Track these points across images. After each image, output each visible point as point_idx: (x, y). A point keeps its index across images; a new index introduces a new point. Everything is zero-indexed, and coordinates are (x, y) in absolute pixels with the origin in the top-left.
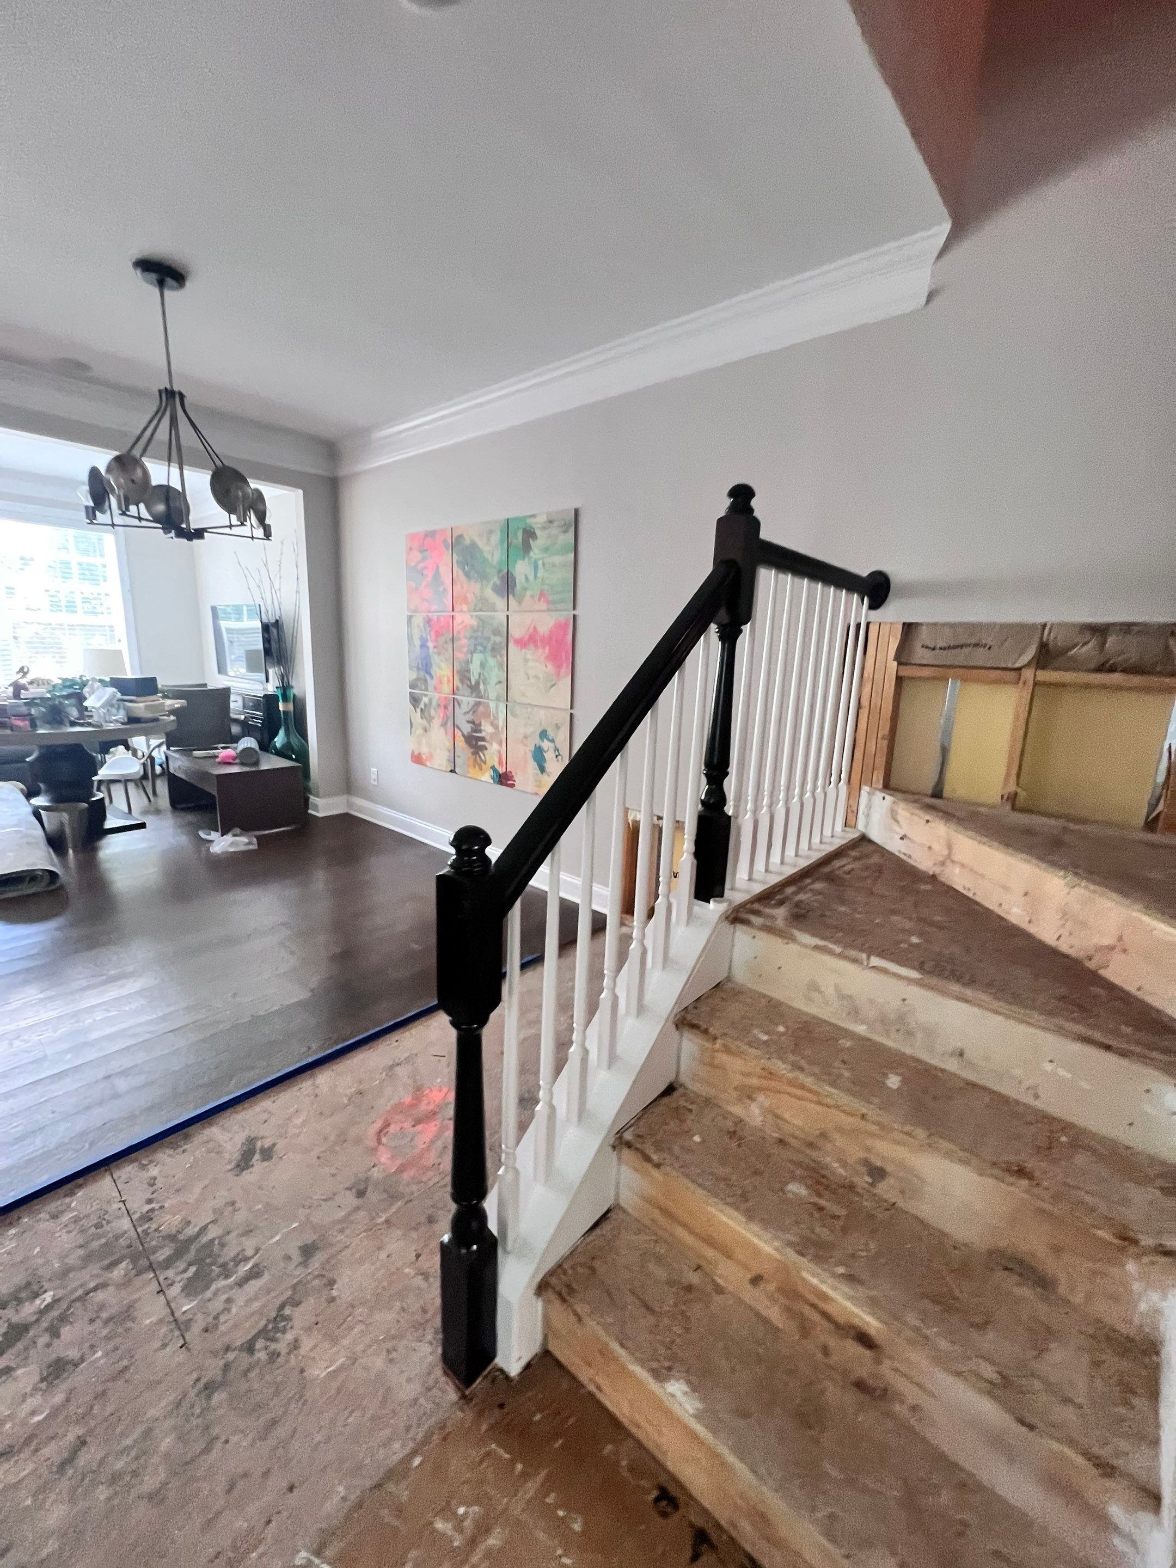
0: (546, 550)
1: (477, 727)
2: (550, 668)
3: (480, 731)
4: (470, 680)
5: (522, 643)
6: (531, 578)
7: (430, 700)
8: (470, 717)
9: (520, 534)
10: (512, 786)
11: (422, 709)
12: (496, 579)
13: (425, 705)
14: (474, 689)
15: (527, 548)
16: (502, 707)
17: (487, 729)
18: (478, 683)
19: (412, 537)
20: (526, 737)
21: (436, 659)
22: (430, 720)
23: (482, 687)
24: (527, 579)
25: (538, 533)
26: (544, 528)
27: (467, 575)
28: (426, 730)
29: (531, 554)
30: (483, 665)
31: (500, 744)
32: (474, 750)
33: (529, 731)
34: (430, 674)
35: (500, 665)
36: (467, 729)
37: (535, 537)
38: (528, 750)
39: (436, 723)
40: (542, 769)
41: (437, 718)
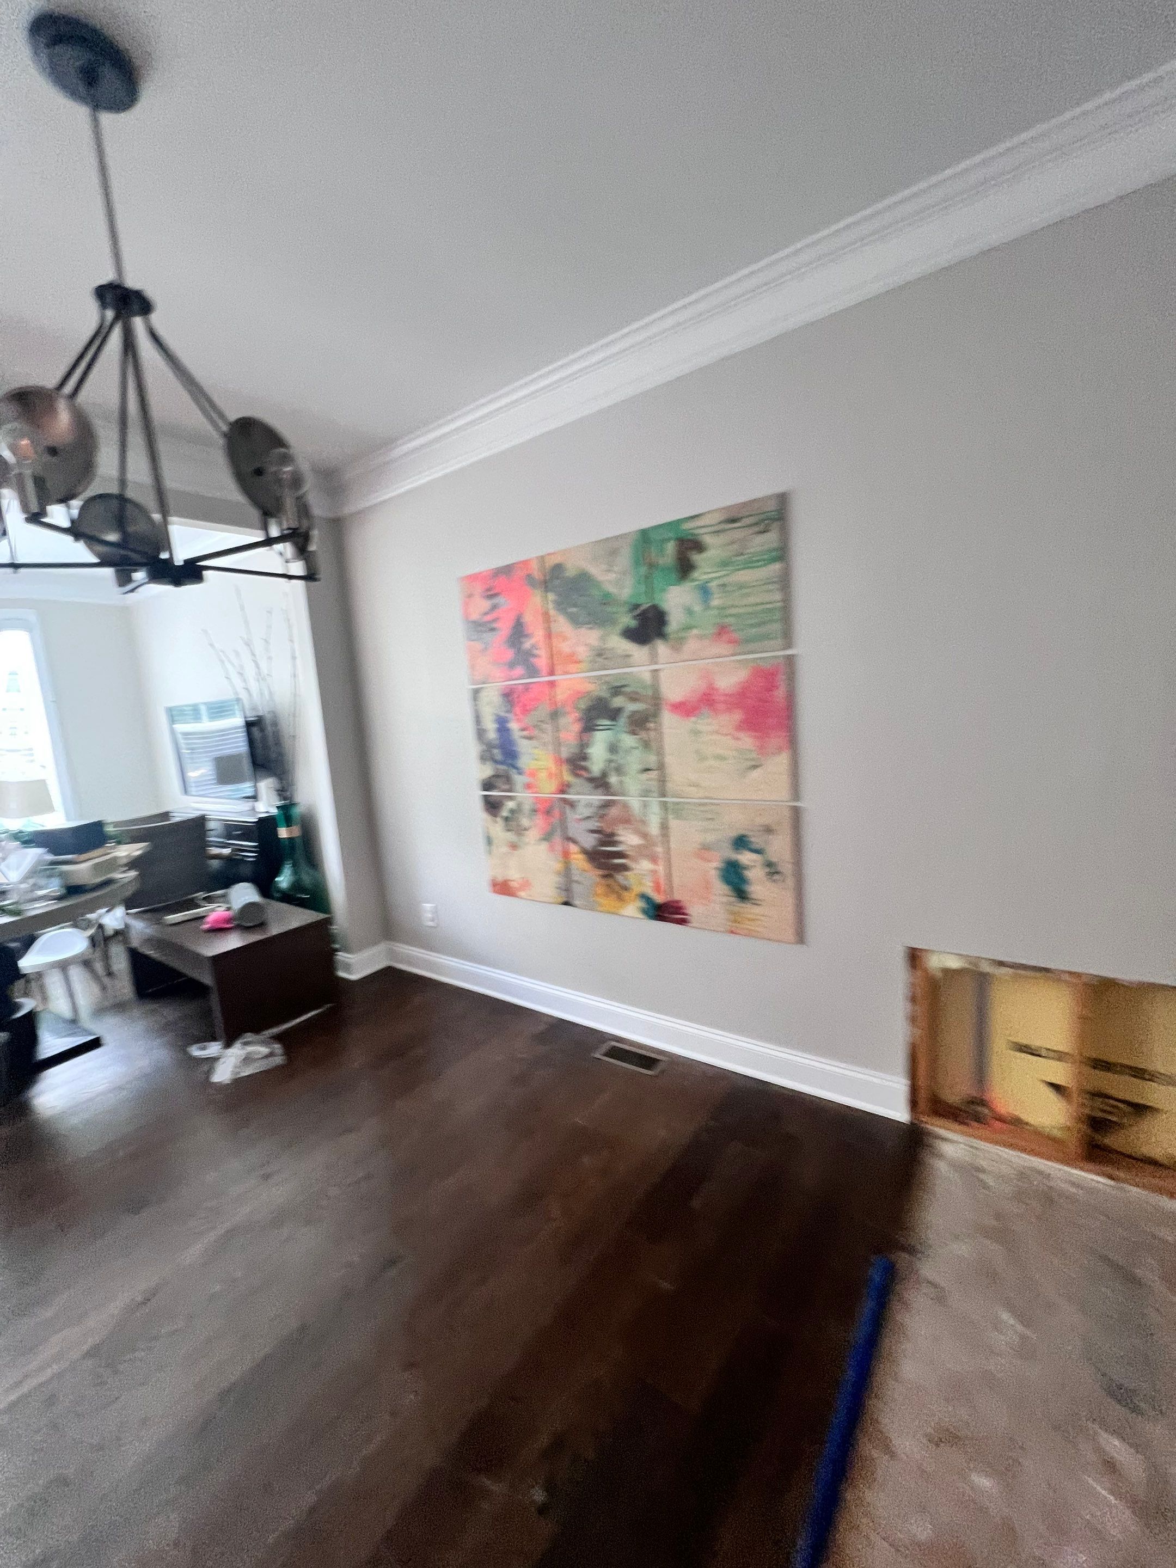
0: (724, 564)
1: (608, 838)
2: (747, 741)
3: (614, 843)
4: (590, 772)
5: (685, 709)
6: (697, 608)
7: (519, 805)
8: (594, 824)
9: (671, 548)
10: (682, 922)
11: (505, 818)
12: (627, 621)
13: (511, 811)
14: (600, 783)
15: (684, 568)
16: (656, 806)
17: (628, 839)
18: (604, 775)
19: (473, 578)
20: (706, 847)
21: (523, 746)
22: (520, 831)
23: (613, 779)
24: (689, 611)
25: (708, 540)
26: (718, 532)
27: (575, 621)
28: (514, 846)
29: (695, 574)
30: (613, 749)
31: (654, 859)
32: (606, 872)
33: (710, 838)
34: (517, 768)
35: (646, 745)
36: (589, 841)
37: (698, 546)
38: (712, 868)
39: (533, 835)
40: (741, 894)
41: (534, 827)
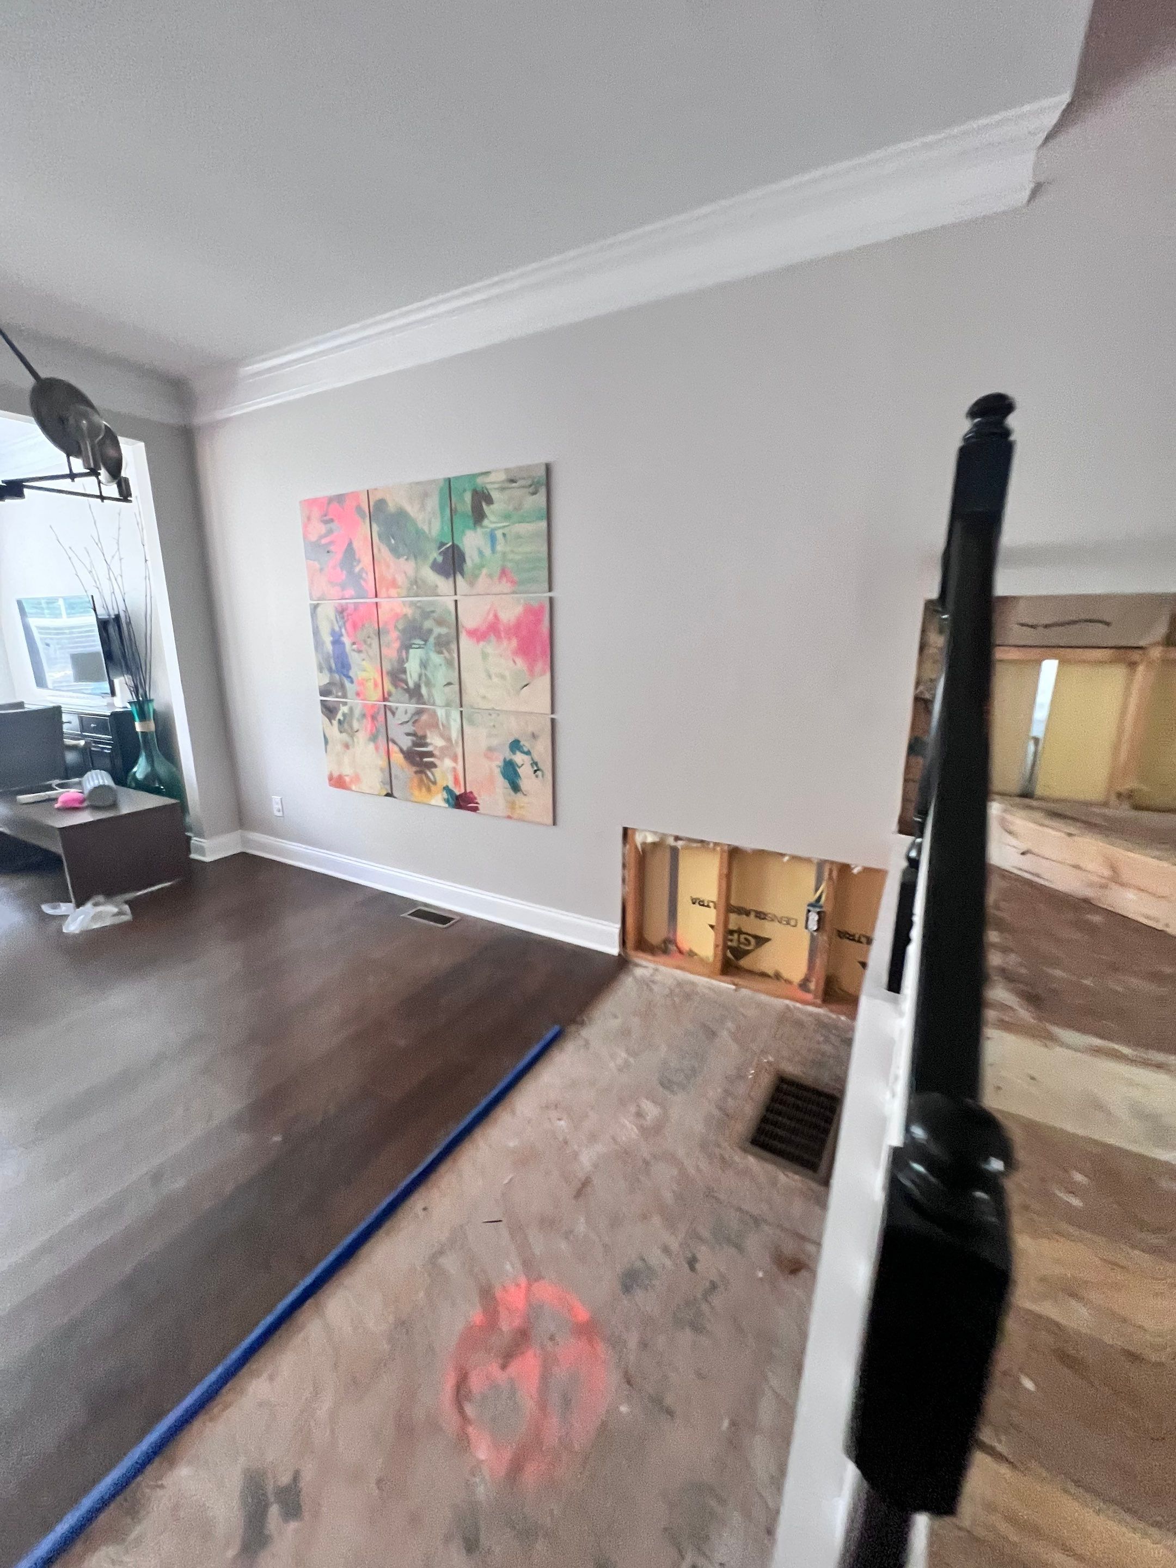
0: (507, 517)
1: (420, 740)
2: (521, 663)
3: (425, 745)
4: (407, 684)
5: (479, 635)
6: (487, 552)
7: (351, 709)
8: (409, 728)
9: (468, 497)
10: (475, 809)
11: (340, 722)
12: (435, 555)
13: (344, 715)
14: (414, 693)
15: (478, 516)
16: (455, 715)
17: (435, 742)
18: (418, 687)
19: (310, 503)
20: (490, 749)
21: (354, 658)
22: (353, 733)
23: (424, 691)
24: (481, 553)
25: (495, 495)
26: (502, 489)
27: (394, 551)
28: (347, 746)
29: (486, 522)
30: (424, 664)
31: (455, 759)
32: (418, 769)
33: (495, 742)
34: (349, 677)
35: (449, 663)
36: (406, 742)
37: (489, 501)
38: (495, 766)
39: (362, 737)
40: (516, 788)
41: (363, 730)
